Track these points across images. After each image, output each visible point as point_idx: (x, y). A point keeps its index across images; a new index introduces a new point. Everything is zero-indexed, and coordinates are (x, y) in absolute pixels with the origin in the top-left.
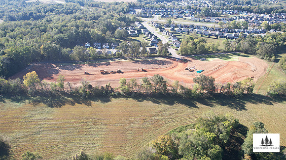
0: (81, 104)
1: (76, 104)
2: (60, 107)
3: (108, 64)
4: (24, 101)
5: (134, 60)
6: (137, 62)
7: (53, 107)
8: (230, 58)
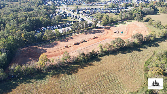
0: (87, 66)
1: (84, 67)
2: (77, 72)
3: (72, 38)
4: (45, 77)
5: (84, 33)
6: (86, 34)
7: (71, 74)
8: (125, 23)
